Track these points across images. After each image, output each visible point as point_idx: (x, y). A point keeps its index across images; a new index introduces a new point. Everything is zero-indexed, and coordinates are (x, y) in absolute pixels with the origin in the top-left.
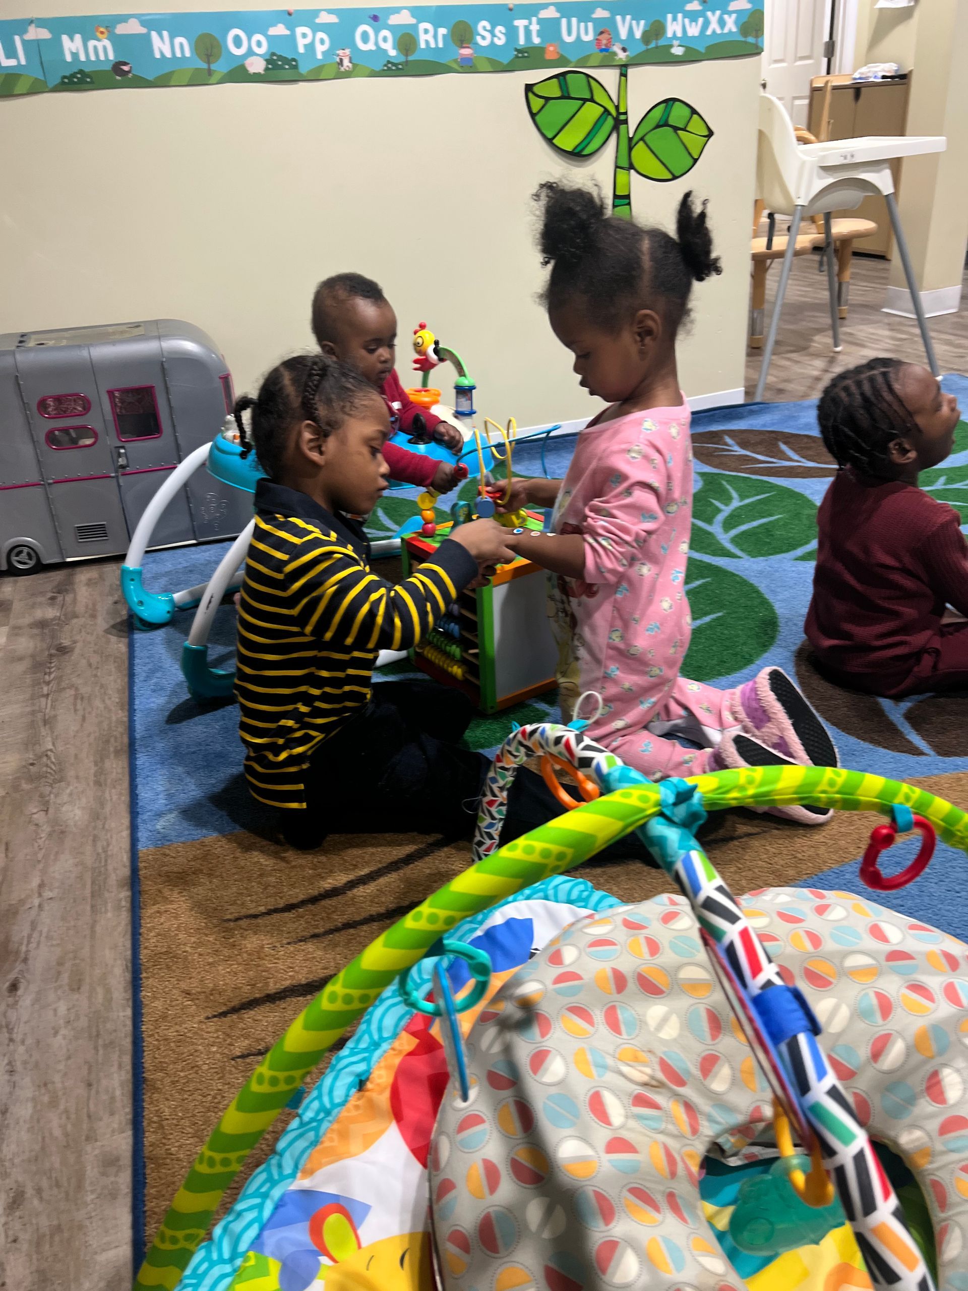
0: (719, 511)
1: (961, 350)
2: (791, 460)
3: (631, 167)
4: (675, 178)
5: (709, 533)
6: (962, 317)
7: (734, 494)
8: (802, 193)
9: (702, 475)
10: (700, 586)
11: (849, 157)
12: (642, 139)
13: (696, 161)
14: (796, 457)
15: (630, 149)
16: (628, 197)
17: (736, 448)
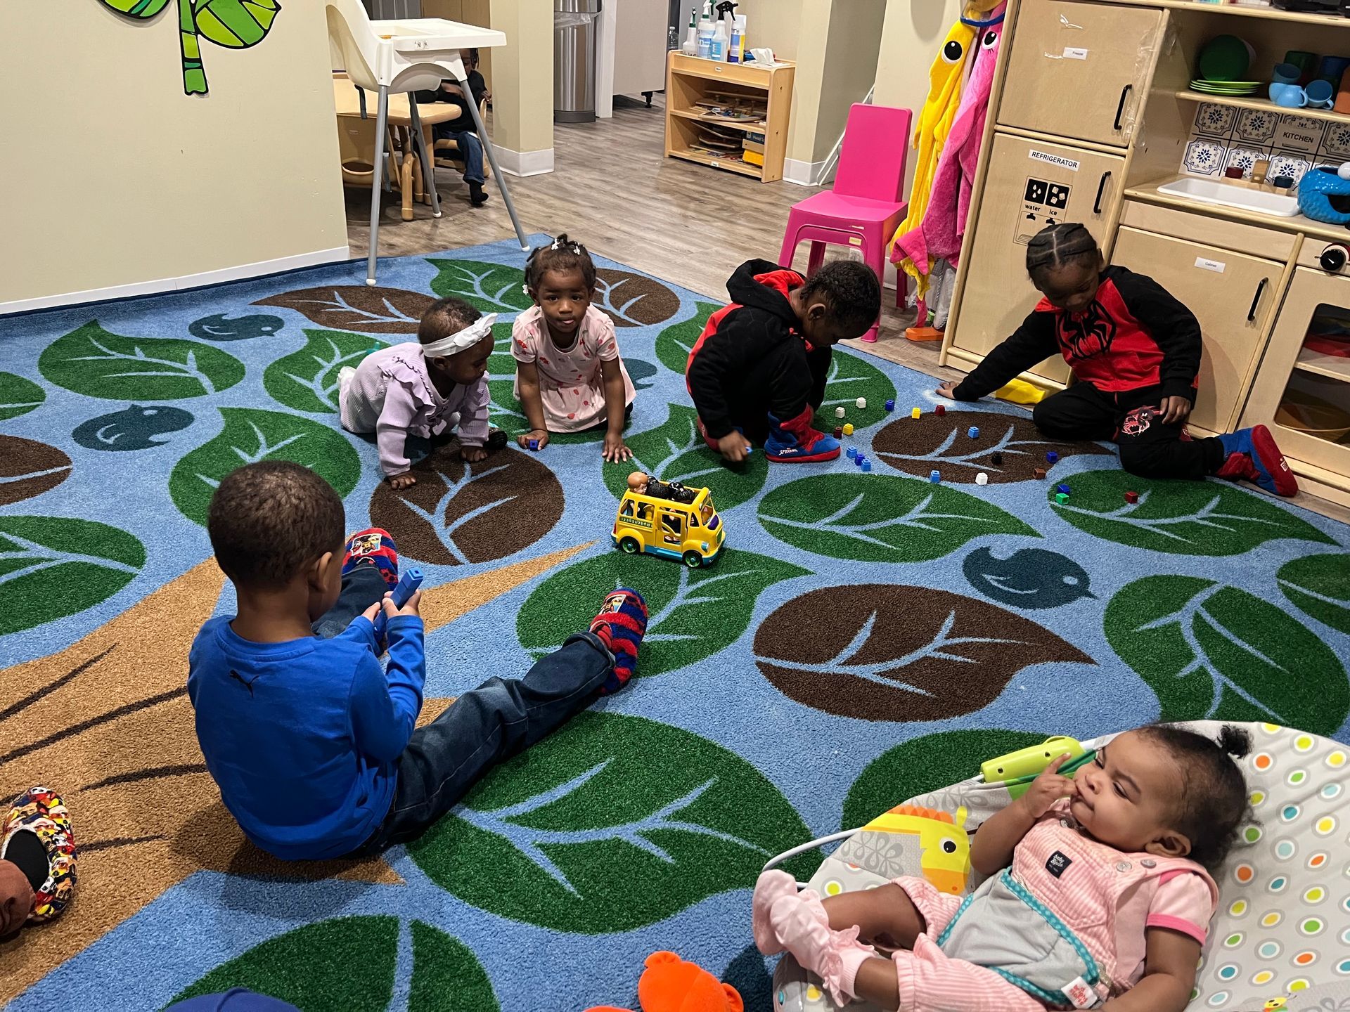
0: (320, 367)
1: (550, 210)
2: (392, 315)
3: (198, 32)
4: (246, 46)
5: (310, 390)
6: (556, 177)
7: (337, 351)
8: (384, 75)
9: (308, 332)
10: (295, 441)
11: (422, 45)
12: (206, 6)
13: (266, 32)
14: (397, 313)
15: (194, 15)
16: (199, 60)
17: (344, 304)
